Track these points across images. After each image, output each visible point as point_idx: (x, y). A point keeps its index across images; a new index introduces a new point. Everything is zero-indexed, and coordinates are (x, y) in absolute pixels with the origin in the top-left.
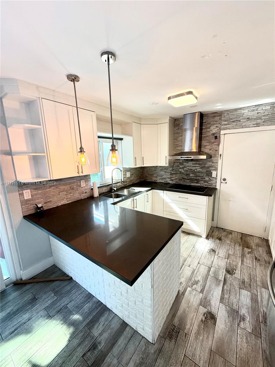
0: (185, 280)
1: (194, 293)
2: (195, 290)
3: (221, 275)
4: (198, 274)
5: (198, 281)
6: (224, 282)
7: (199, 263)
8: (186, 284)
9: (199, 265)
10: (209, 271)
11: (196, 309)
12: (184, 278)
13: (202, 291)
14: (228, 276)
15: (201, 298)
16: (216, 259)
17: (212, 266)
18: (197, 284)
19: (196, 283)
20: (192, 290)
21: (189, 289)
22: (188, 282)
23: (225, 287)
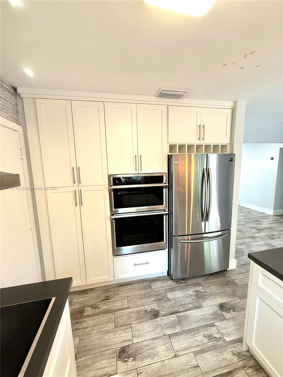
0: (225, 353)
1: (224, 331)
2: (219, 332)
3: (169, 319)
4: (197, 344)
5: (205, 336)
6: (176, 313)
7: (176, 356)
8: (227, 347)
9: (179, 354)
10: (177, 334)
11: (234, 320)
12: (224, 356)
13: (212, 325)
14: (162, 313)
15: (220, 322)
16: (143, 337)
17: (163, 335)
18: (210, 335)
19: (210, 337)
20: (224, 334)
21: (227, 339)
22: (221, 347)
23: (182, 310)
